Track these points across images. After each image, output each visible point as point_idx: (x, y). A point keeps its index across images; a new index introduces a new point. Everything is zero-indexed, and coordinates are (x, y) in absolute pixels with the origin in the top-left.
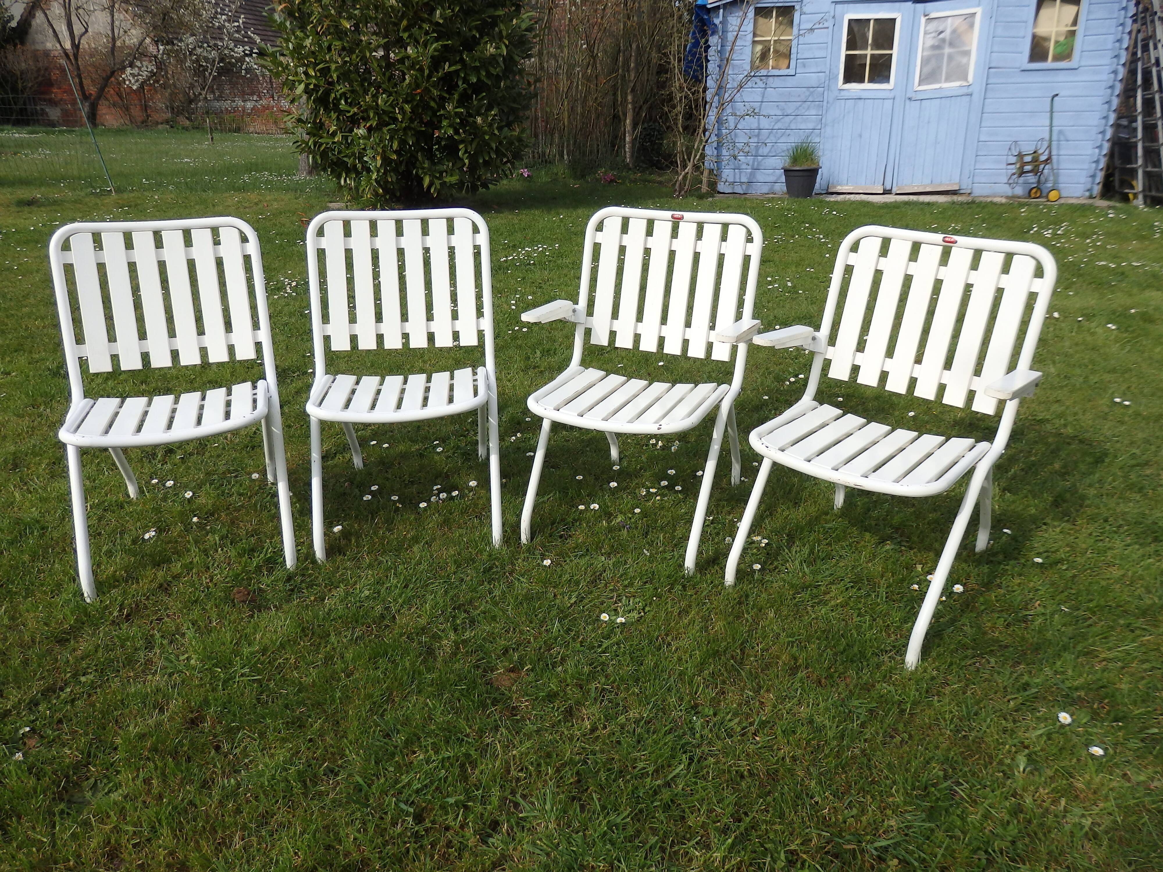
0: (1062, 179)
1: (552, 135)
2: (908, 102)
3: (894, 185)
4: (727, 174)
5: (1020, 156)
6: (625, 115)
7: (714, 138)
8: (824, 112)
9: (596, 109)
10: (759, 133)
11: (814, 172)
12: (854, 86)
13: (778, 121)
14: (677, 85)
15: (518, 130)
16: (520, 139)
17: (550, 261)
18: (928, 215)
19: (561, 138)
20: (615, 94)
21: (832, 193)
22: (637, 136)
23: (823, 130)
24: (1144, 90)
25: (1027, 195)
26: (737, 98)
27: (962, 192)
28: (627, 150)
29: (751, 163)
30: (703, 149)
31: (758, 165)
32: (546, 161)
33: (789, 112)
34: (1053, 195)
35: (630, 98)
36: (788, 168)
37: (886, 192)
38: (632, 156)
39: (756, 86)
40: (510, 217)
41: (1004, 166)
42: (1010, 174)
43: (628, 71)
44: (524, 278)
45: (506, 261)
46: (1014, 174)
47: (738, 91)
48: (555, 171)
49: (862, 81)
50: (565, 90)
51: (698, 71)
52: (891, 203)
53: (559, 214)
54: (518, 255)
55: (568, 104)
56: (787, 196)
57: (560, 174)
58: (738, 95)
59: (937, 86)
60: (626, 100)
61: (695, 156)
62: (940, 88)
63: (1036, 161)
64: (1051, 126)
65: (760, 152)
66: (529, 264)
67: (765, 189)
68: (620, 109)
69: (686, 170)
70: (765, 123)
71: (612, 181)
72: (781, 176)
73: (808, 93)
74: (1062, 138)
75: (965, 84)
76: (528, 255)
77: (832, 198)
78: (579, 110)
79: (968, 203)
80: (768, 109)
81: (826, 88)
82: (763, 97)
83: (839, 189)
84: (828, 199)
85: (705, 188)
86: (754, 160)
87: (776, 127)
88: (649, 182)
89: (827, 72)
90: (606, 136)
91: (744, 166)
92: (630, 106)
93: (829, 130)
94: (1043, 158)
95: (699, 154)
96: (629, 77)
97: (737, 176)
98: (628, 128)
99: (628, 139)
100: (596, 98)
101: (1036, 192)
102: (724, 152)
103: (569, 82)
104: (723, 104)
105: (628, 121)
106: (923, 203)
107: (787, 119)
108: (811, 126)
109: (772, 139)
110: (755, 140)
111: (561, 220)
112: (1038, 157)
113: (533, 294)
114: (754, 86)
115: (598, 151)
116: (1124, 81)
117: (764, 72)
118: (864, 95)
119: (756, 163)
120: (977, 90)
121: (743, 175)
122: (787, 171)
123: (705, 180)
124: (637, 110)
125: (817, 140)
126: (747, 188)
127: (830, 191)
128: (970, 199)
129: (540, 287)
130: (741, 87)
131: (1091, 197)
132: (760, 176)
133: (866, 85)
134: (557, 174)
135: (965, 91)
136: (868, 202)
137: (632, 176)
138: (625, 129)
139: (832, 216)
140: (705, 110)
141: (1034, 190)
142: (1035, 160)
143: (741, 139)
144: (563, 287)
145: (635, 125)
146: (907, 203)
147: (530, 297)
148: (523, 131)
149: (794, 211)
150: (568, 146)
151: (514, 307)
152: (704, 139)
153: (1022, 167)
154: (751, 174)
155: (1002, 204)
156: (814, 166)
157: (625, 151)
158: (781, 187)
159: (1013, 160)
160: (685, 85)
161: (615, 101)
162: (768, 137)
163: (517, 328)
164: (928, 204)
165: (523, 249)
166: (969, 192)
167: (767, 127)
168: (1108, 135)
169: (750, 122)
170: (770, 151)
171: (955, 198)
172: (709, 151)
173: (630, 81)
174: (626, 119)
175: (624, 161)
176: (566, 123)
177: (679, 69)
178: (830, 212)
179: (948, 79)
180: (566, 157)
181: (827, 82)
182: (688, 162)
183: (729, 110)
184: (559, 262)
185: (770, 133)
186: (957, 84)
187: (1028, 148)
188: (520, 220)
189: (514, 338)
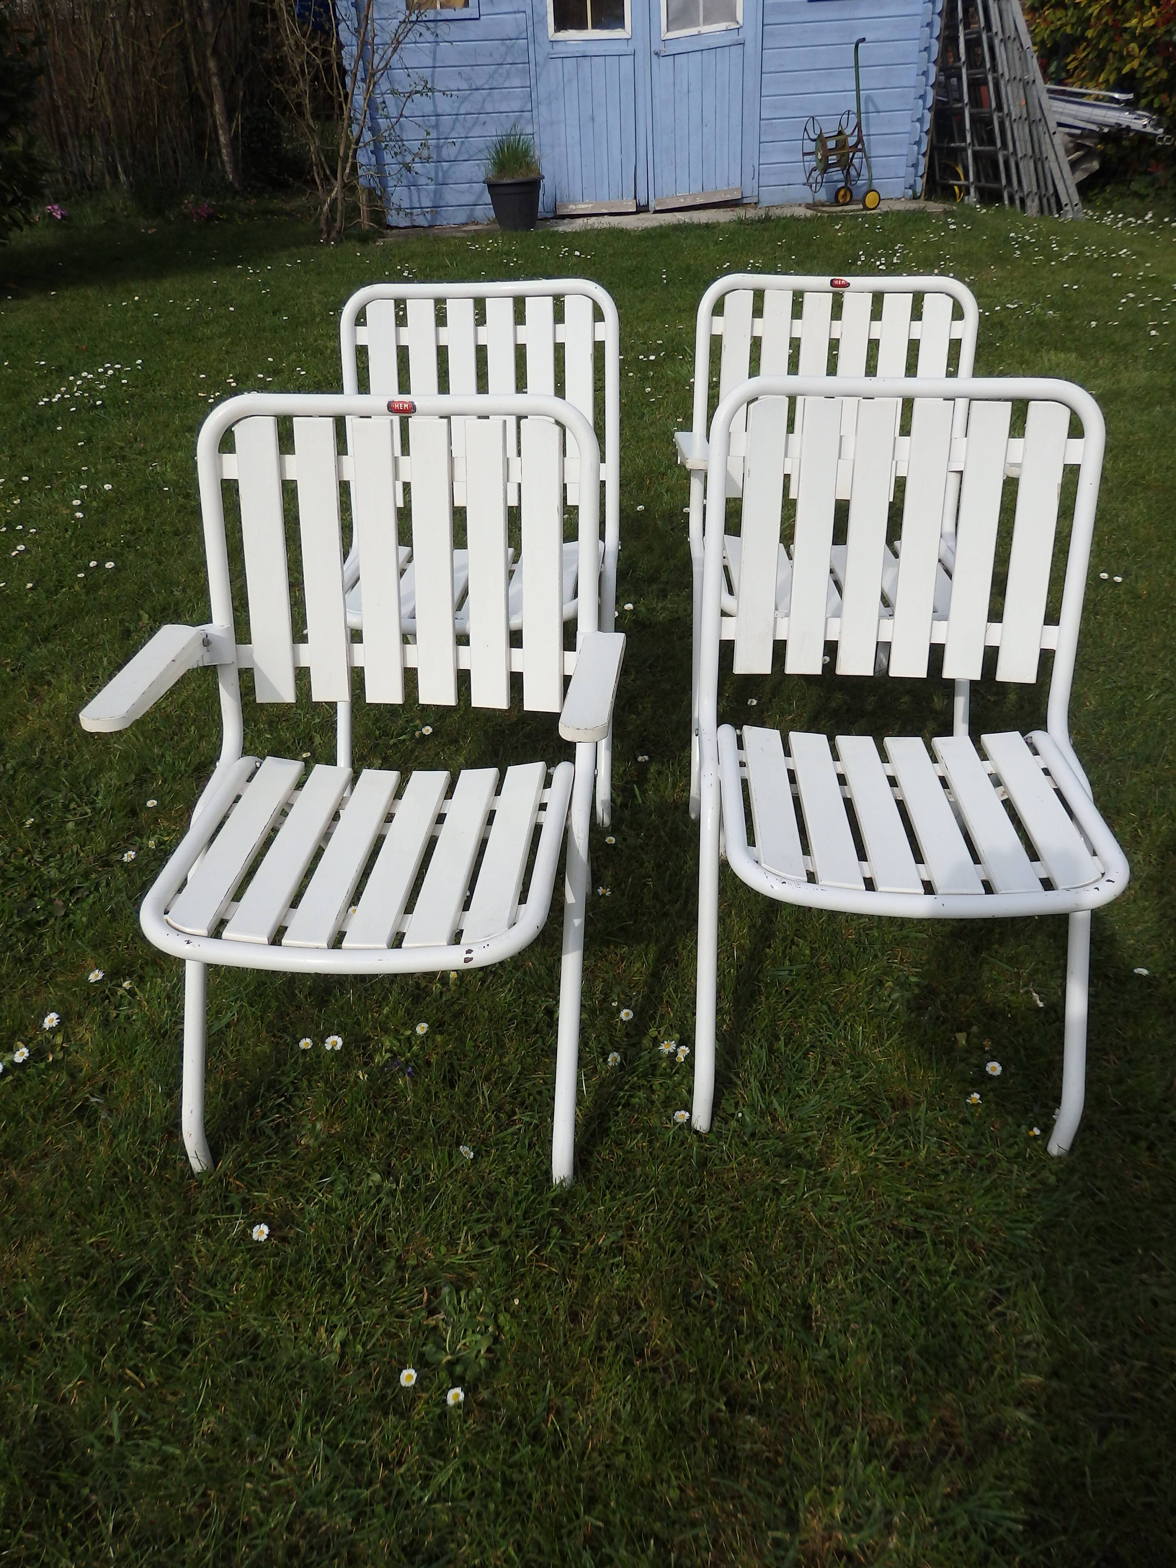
0: (875, 172)
1: (90, 138)
2: (654, 57)
3: (651, 198)
4: (399, 195)
5: (821, 140)
6: (210, 96)
7: (367, 136)
8: (533, 81)
9: (159, 88)
10: (437, 121)
11: (533, 186)
12: (571, 34)
13: (465, 99)
14: (292, 42)
15: (20, 140)
16: (29, 159)
17: (132, 396)
18: (711, 245)
19: (107, 142)
20: (186, 59)
21: (563, 217)
22: (236, 132)
23: (535, 113)
24: (967, 26)
25: (833, 200)
26: (395, 61)
27: (745, 201)
28: (226, 158)
29: (433, 175)
30: (354, 157)
31: (444, 177)
32: (89, 188)
33: (479, 83)
34: (871, 199)
35: (212, 65)
36: (494, 181)
37: (642, 209)
38: (235, 170)
39: (422, 39)
40: (43, 305)
41: (800, 157)
42: (808, 170)
43: (200, 16)
44: (89, 441)
45: (49, 404)
46: (814, 169)
47: (395, 50)
48: (109, 204)
49: (582, 26)
50: (97, 55)
51: (321, 15)
52: (654, 229)
53: (130, 293)
54: (69, 391)
55: (107, 81)
56: (497, 226)
57: (118, 210)
58: (396, 56)
59: (693, 31)
60: (206, 69)
61: (344, 169)
62: (699, 34)
63: (843, 147)
64: (858, 90)
65: (445, 153)
66: (95, 407)
67: (461, 217)
68: (200, 86)
69: (333, 195)
70: (444, 104)
71: (211, 217)
72: (481, 193)
73: (503, 49)
74: (871, 109)
75: (734, 26)
76: (89, 387)
77: (565, 227)
78: (128, 89)
79: (760, 221)
80: (445, 80)
81: (531, 39)
82: (434, 59)
83: (572, 209)
84: (561, 229)
85: (366, 223)
86: (436, 168)
87: (462, 111)
88: (272, 212)
89: (529, 12)
90: (185, 134)
91: (422, 180)
92: (215, 80)
93: (543, 109)
94: (852, 141)
95: (349, 165)
96: (204, 27)
97: (415, 198)
98: (220, 119)
99: (222, 139)
100: (155, 68)
101: (844, 196)
102: (388, 158)
103: (100, 40)
104: (373, 75)
105: (217, 108)
106: (699, 226)
107: (478, 96)
108: (516, 105)
109: (459, 131)
110: (434, 135)
111: (137, 306)
112: (845, 141)
113: (113, 475)
114: (418, 40)
115: (176, 162)
116: (944, 14)
117: (430, 15)
118: (592, 49)
119: (440, 174)
120: (750, 35)
121: (423, 194)
122: (492, 187)
123: (364, 209)
124: (227, 85)
125: (529, 130)
126: (434, 218)
127: (559, 212)
128: (762, 213)
129: (124, 458)
130: (399, 43)
131: (915, 197)
132: (451, 196)
133: (591, 33)
134: (113, 210)
135: (734, 37)
136: (622, 231)
137: (242, 206)
138: (215, 122)
139: (575, 260)
140: (344, 86)
141: (842, 192)
142: (842, 145)
143: (413, 135)
144: (164, 453)
145: (230, 112)
146: (678, 228)
147: (107, 487)
148: (30, 142)
149: (517, 256)
150: (123, 157)
151: (79, 515)
152: (353, 138)
153: (825, 158)
154: (435, 192)
155: (806, 219)
156: (533, 176)
157: (222, 162)
158: (486, 212)
159: (811, 146)
160: (304, 41)
161: (188, 71)
162: (453, 129)
163: (93, 564)
164: (707, 226)
165: (76, 374)
166: (755, 200)
167: (448, 110)
168: (930, 102)
169: (422, 103)
170: (459, 152)
171: (740, 212)
172: (363, 157)
173: (206, 34)
174: (212, 105)
175: (223, 179)
176: (111, 117)
177: (288, 12)
178: (571, 252)
179: (707, 20)
180: (122, 178)
181: (530, 29)
182: (333, 180)
183: (384, 85)
184: (149, 396)
185: (455, 122)
186: (723, 26)
187: (830, 128)
188: (63, 311)
189: (90, 587)
